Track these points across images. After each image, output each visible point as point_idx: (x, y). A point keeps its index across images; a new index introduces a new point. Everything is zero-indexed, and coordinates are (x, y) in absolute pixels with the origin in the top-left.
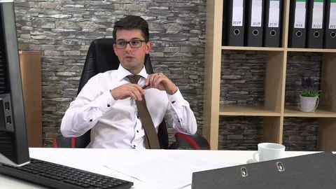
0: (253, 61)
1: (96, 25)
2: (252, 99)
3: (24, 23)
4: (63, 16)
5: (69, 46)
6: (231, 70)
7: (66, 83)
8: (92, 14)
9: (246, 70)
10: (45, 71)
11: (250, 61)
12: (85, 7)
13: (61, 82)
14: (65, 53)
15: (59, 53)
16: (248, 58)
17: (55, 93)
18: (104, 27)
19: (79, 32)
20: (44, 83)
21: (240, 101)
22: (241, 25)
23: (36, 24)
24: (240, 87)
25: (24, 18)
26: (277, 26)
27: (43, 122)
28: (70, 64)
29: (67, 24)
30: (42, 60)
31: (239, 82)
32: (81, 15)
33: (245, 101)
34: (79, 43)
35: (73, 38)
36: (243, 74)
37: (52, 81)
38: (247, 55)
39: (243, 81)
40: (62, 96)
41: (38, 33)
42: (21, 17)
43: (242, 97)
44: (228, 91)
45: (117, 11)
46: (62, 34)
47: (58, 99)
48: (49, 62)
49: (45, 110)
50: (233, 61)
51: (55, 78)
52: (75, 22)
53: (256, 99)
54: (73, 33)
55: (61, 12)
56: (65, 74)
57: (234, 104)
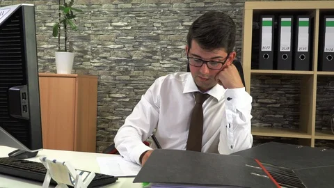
0: (288, 86)
1: (144, 54)
2: (287, 122)
3: (85, 52)
4: (117, 46)
5: (120, 72)
6: (266, 95)
7: (117, 104)
8: (141, 44)
9: (281, 95)
10: (101, 93)
11: (284, 86)
12: (135, 39)
13: (114, 102)
14: (117, 78)
15: (112, 78)
16: (283, 83)
17: (108, 112)
18: (150, 55)
19: (130, 59)
20: (99, 103)
21: (275, 124)
22: (270, 50)
23: (95, 53)
24: (275, 111)
25: (86, 49)
26: (307, 50)
27: (97, 137)
28: (121, 87)
29: (120, 53)
30: (99, 83)
31: (274, 105)
32: (132, 45)
33: (280, 125)
34: (129, 69)
35: (125, 65)
36: (278, 98)
37: (106, 102)
38: (282, 80)
39: (278, 105)
40: (113, 114)
41: (96, 61)
42: (84, 47)
43: (278, 121)
44: (263, 115)
45: (162, 42)
46: (116, 61)
47: (110, 118)
48: (104, 85)
49: (99, 126)
50: (268, 86)
51: (109, 99)
52: (127, 51)
53: (291, 123)
54: (124, 60)
55: (116, 43)
56: (117, 95)
57: (269, 126)
